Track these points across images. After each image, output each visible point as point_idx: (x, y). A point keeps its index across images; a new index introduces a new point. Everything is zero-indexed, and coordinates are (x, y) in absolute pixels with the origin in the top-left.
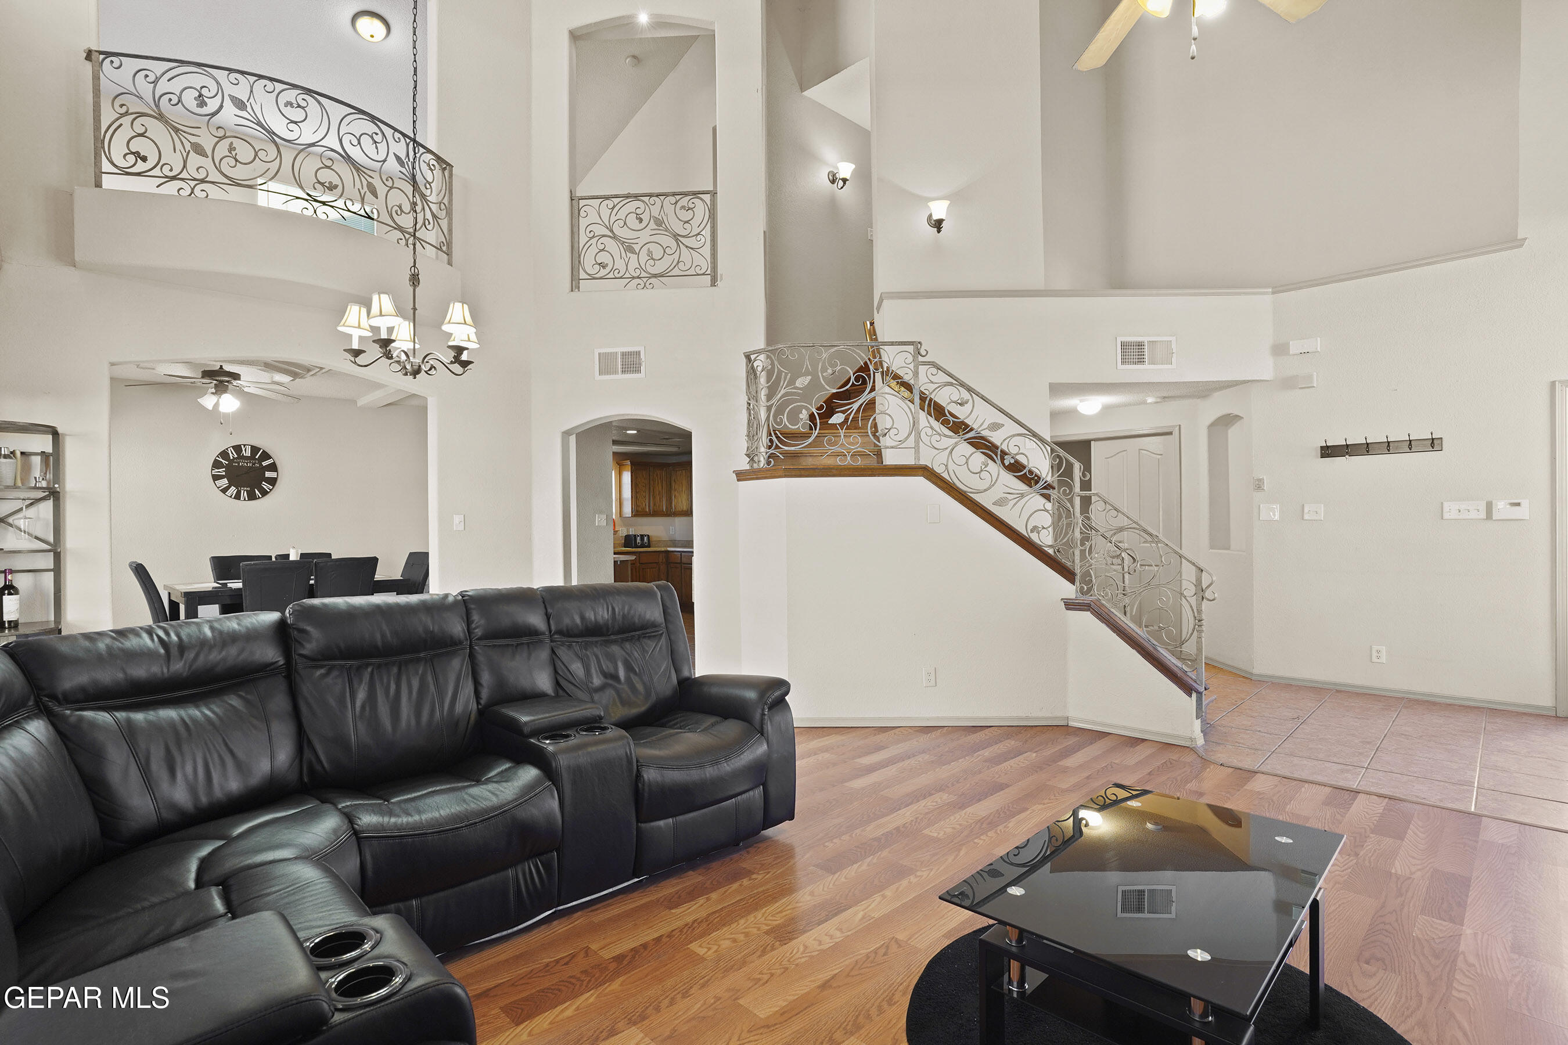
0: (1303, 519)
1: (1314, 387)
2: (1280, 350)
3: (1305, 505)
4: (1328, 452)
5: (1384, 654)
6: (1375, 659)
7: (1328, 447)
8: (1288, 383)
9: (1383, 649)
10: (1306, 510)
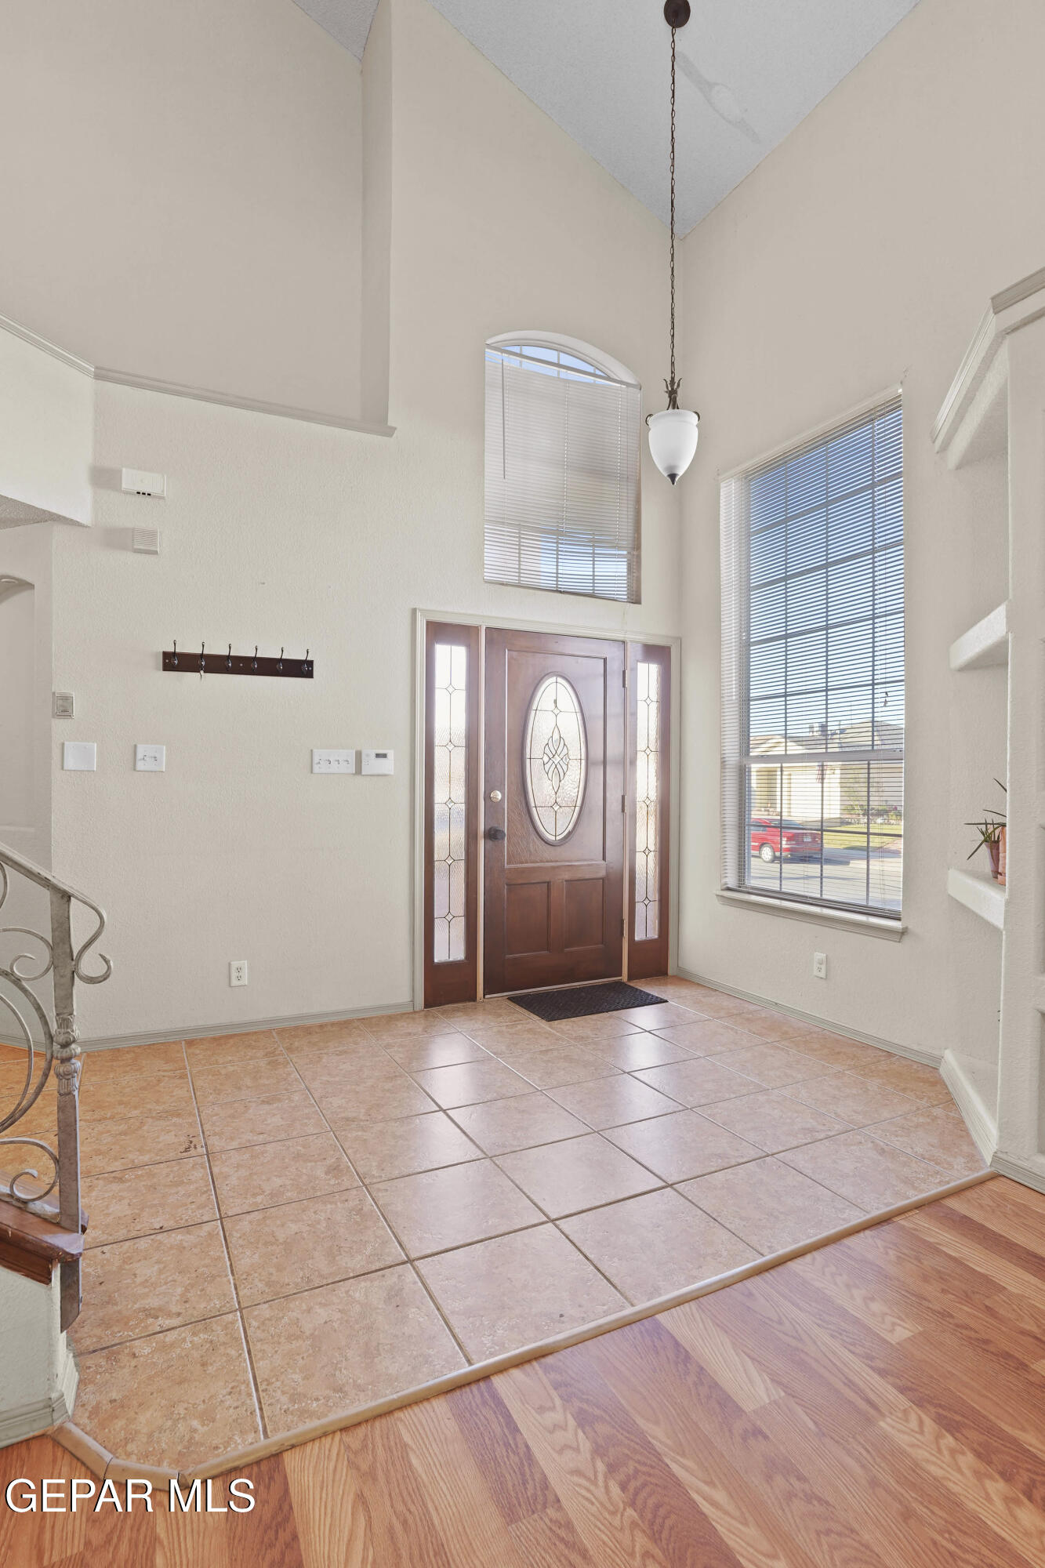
0: (135, 770)
1: (155, 553)
2: (104, 478)
3: (138, 746)
4: (175, 662)
5: (245, 972)
6: (235, 982)
7: (174, 654)
8: (117, 539)
9: (245, 964)
10: (140, 756)
